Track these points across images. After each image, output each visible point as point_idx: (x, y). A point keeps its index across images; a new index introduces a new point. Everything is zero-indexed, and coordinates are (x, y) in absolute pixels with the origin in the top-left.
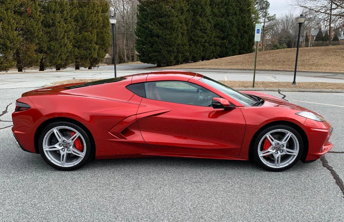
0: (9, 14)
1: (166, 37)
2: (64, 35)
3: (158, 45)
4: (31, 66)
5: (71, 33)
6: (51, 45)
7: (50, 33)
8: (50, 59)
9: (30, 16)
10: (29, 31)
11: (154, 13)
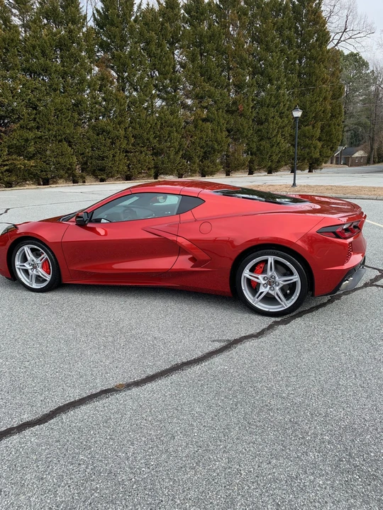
0: (220, 114)
2: (278, 131)
4: (238, 170)
5: (286, 129)
6: (261, 145)
7: (260, 130)
8: (259, 161)
9: (241, 115)
10: (238, 130)
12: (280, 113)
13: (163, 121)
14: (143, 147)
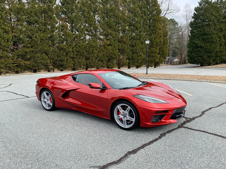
1: (207, 47)
2: (141, 50)
3: (201, 53)
4: (123, 66)
5: (144, 49)
6: (133, 56)
7: (133, 50)
8: (133, 63)
9: (124, 43)
10: (123, 49)
11: (199, 33)
12: (141, 42)
13: (90, 45)
14: (81, 56)
